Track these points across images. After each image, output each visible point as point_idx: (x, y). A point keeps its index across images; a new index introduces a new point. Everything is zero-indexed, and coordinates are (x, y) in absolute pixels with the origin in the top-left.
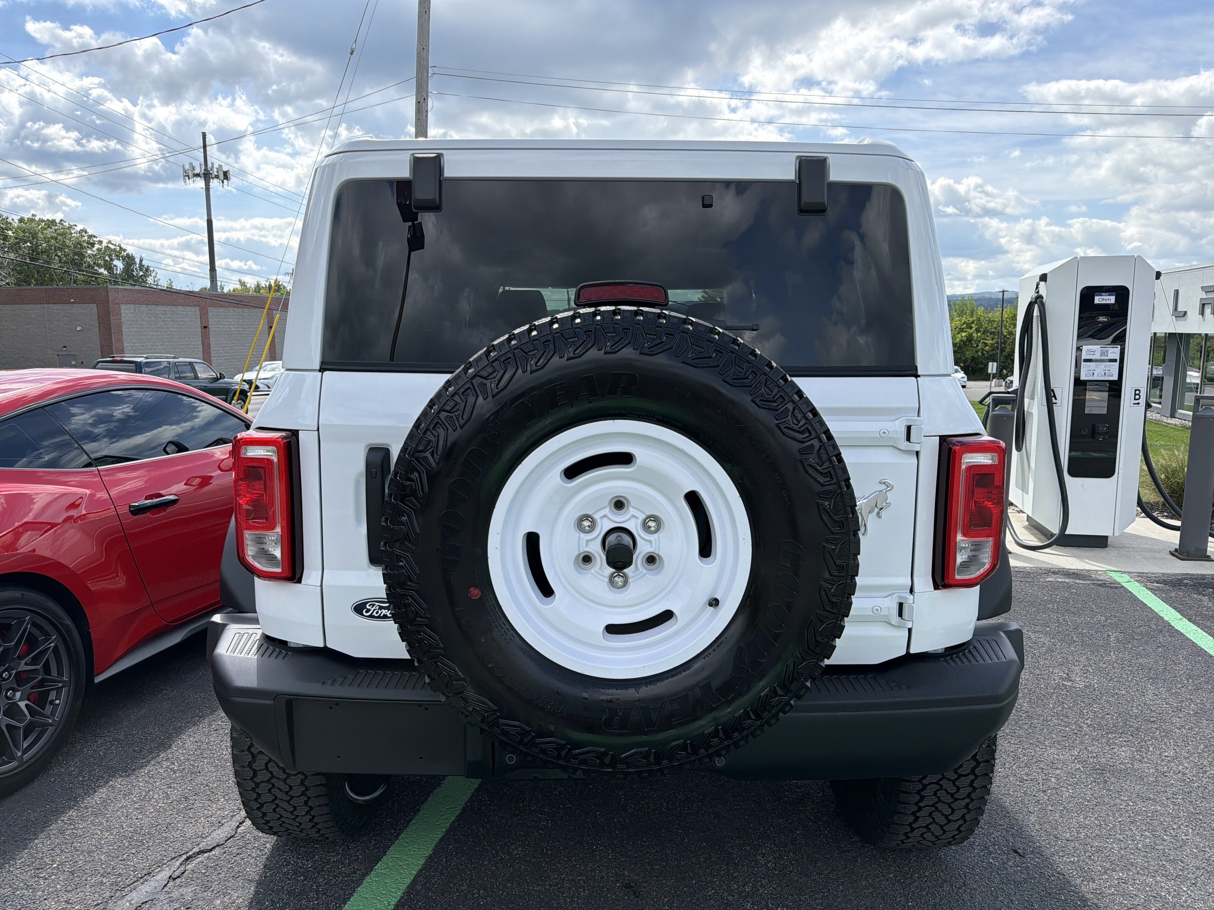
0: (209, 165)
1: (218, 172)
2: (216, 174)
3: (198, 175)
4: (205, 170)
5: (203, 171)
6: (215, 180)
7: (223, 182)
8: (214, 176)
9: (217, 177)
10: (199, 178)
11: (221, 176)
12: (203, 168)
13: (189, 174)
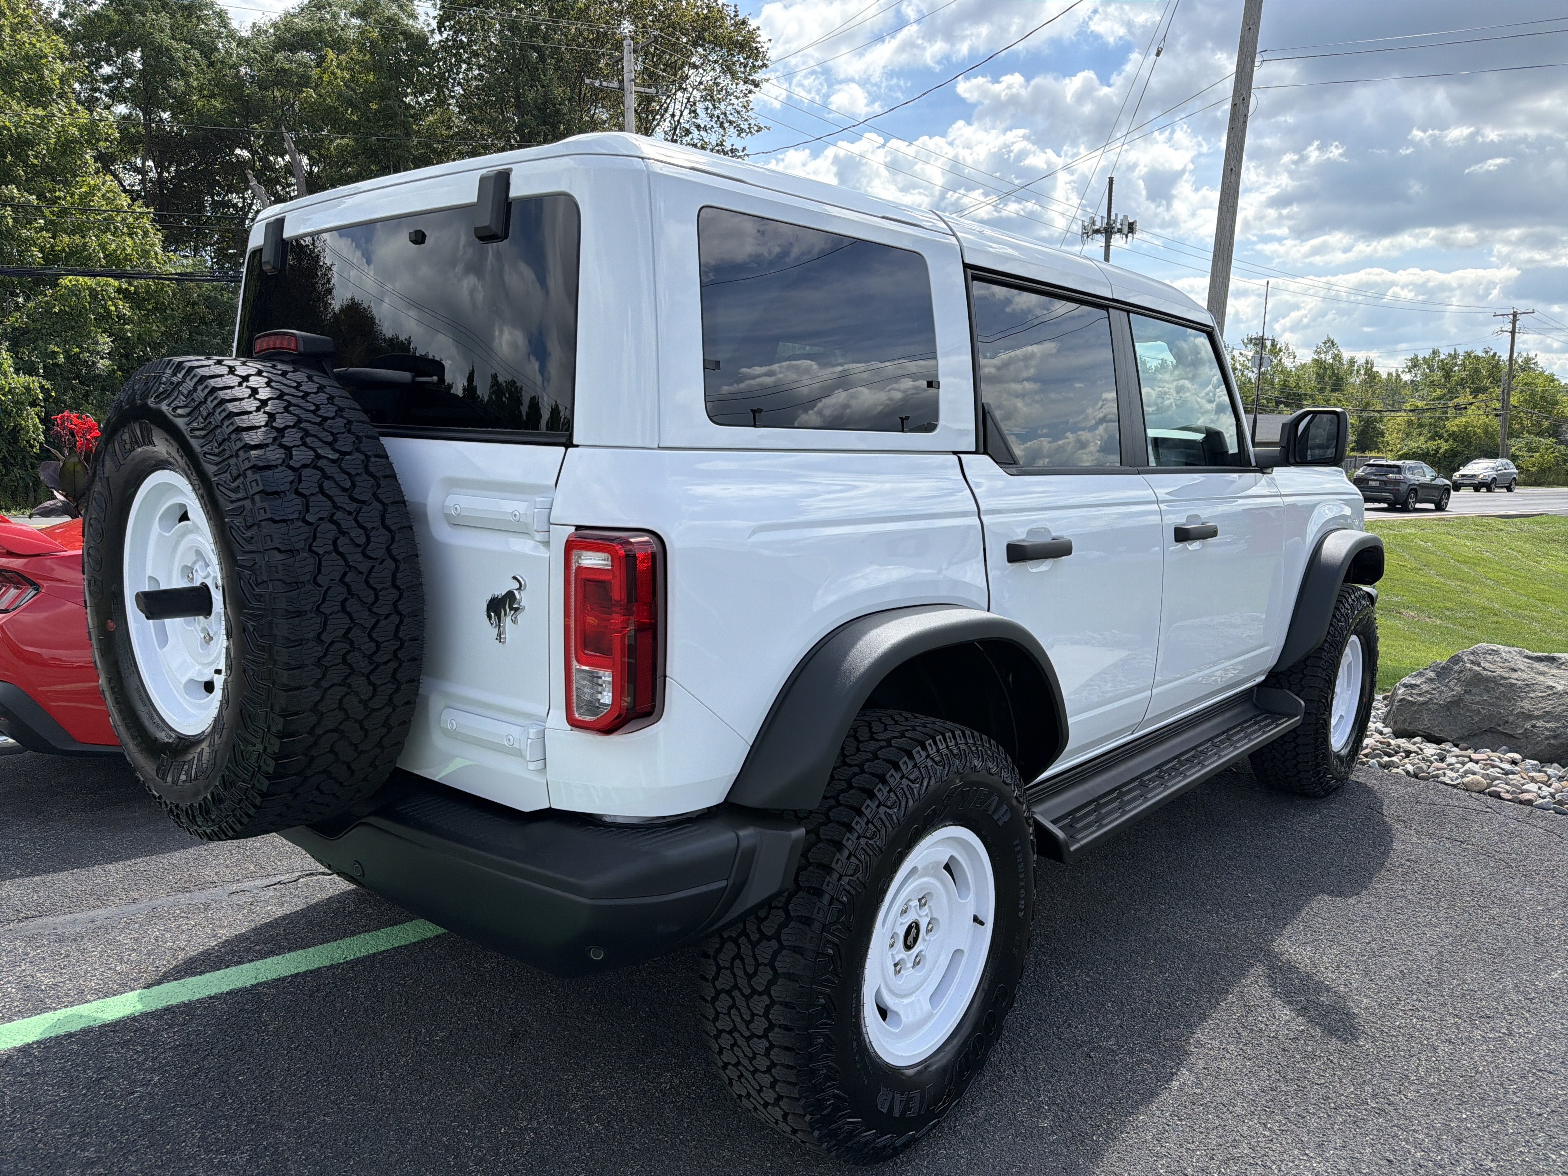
0: (1113, 217)
1: (1122, 225)
2: (1120, 227)
3: (1097, 231)
4: (1107, 224)
5: (1104, 225)
6: (1118, 236)
7: (1127, 237)
8: (1116, 230)
9: (1120, 231)
10: (1099, 235)
11: (1126, 229)
12: (1105, 221)
13: (1089, 232)
